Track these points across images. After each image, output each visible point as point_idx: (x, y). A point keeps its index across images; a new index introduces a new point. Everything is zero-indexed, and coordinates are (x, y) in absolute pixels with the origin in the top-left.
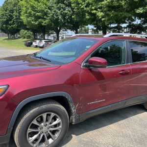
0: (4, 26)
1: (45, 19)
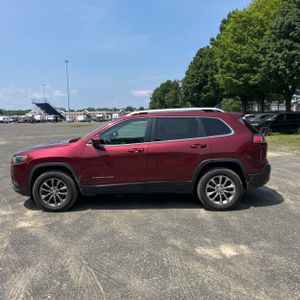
0: (195, 95)
1: (255, 72)
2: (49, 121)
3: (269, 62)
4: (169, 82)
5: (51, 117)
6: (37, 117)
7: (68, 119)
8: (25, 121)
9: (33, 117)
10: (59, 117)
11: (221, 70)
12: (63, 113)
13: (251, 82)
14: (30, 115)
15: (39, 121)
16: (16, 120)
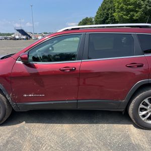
2: (23, 39)
3: (146, 5)
4: (87, 18)
5: (24, 37)
6: (17, 37)
7: (33, 38)
8: (11, 39)
9: (14, 37)
10: (29, 37)
11: (117, 10)
12: (31, 35)
13: (134, 17)
14: (13, 36)
15: (18, 39)
16: (6, 39)
